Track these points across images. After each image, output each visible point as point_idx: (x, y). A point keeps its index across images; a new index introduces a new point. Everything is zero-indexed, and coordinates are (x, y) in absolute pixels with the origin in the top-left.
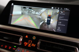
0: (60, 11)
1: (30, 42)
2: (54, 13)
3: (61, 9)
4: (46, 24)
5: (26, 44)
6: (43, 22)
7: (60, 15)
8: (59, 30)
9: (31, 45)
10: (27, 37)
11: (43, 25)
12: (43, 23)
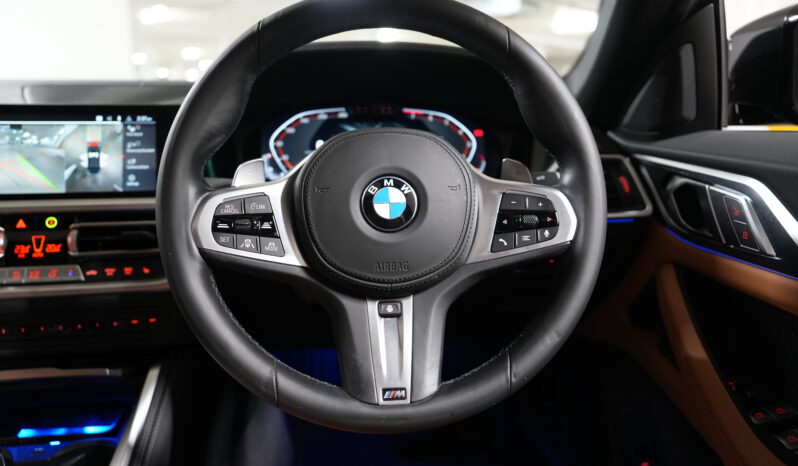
0: (125, 126)
1: (38, 243)
2: (108, 133)
3: (129, 119)
4: (88, 173)
5: (22, 251)
6: (73, 167)
7: (127, 140)
8: (133, 182)
9: (44, 251)
10: (21, 224)
11: (78, 176)
12: (75, 171)
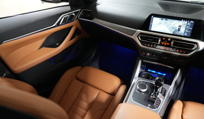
0: (188, 23)
1: (166, 42)
2: (183, 24)
3: (189, 21)
4: (177, 31)
5: (163, 43)
6: (175, 29)
7: (187, 25)
8: (186, 34)
9: (166, 44)
10: (164, 39)
11: (175, 31)
12: (175, 30)
